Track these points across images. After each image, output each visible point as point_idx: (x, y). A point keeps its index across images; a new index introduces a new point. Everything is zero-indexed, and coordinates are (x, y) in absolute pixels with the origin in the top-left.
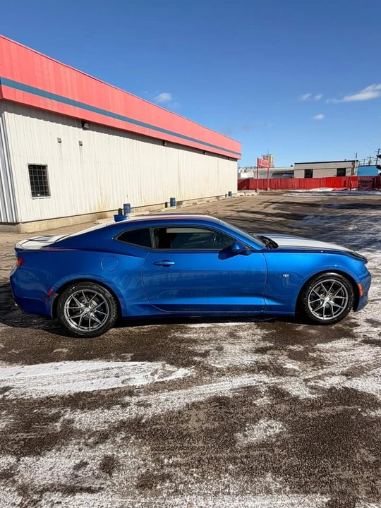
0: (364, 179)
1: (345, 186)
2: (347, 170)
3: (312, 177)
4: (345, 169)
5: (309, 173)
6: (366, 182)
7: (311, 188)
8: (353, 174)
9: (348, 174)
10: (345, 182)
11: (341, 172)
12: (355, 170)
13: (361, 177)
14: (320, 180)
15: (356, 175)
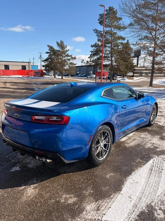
0: (36, 71)
1: (27, 75)
2: (26, 67)
3: (9, 69)
4: (25, 66)
5: (7, 67)
6: (37, 73)
7: (10, 75)
8: (29, 68)
9: (27, 69)
10: (27, 72)
11: (24, 67)
12: (30, 67)
13: (34, 71)
14: (14, 71)
15: (31, 69)
